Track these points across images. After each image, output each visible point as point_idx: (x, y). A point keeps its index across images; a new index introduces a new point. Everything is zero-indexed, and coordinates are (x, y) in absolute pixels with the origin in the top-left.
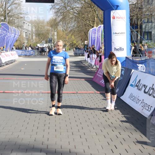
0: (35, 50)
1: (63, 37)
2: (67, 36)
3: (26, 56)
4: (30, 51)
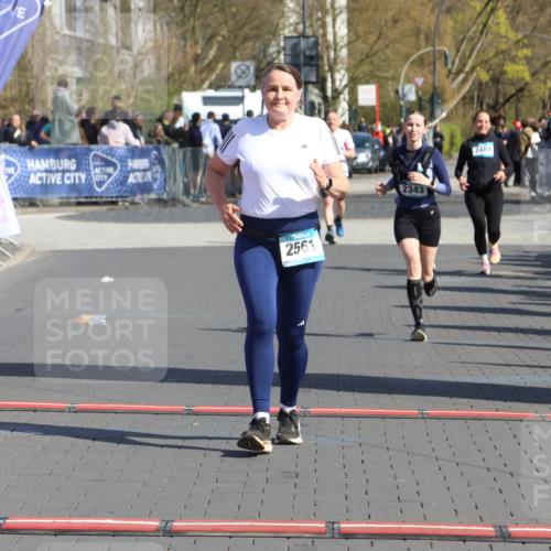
0: (166, 152)
1: (406, 25)
2: (449, 11)
3: (85, 201)
4: (127, 157)
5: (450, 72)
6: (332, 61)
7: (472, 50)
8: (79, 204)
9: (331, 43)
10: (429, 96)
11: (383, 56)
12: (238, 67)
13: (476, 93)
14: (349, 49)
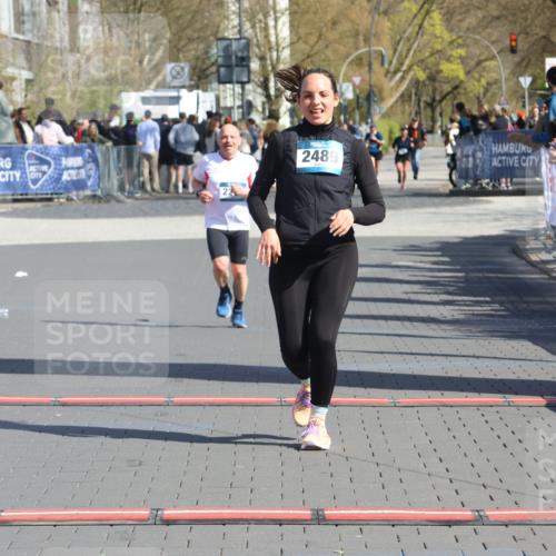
3: (20, 198)
4: (61, 156)
5: (388, 72)
6: (275, 62)
7: (409, 50)
8: (15, 201)
9: (273, 44)
10: (366, 93)
11: (323, 57)
12: (173, 68)
13: (413, 91)
14: (291, 50)
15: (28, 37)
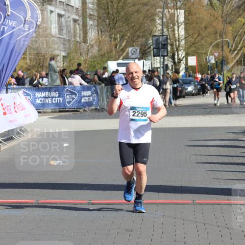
0: (98, 88)
1: (210, 30)
2: (230, 23)
3: (62, 110)
4: (81, 90)
5: (231, 50)
6: (177, 46)
7: (241, 40)
8: (60, 112)
9: (177, 38)
10: (221, 60)
11: (200, 43)
12: (132, 50)
13: (243, 59)
14: (185, 41)
15: (65, 37)
